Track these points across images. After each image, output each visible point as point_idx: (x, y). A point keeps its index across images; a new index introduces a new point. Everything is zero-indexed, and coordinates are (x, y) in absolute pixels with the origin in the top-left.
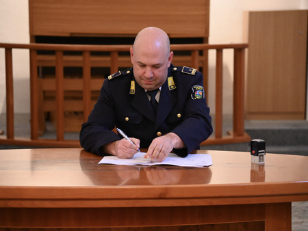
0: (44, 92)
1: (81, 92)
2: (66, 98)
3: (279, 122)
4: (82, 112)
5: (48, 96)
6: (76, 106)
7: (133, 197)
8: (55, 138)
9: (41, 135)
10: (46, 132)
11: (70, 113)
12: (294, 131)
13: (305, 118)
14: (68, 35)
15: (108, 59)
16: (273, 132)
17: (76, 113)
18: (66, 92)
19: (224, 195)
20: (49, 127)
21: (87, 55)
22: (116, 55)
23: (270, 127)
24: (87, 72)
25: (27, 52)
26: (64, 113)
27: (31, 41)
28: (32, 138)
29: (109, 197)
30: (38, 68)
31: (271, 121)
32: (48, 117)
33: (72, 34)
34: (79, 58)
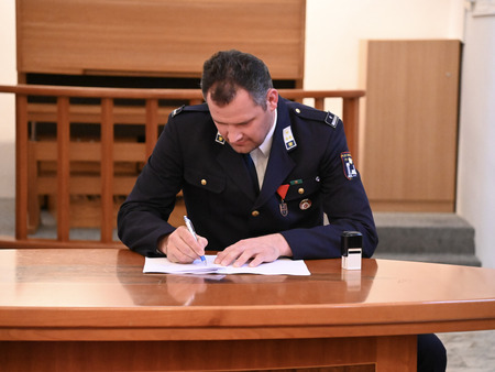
0: (39, 163)
1: (97, 164)
2: (74, 174)
3: (414, 215)
4: (99, 196)
5: (44, 170)
6: (89, 186)
7: (169, 324)
8: (55, 237)
9: (32, 233)
10: (40, 227)
11: (81, 196)
12: (436, 231)
13: (454, 210)
14: (79, 72)
15: (142, 111)
16: (404, 231)
17: (90, 197)
18: (73, 163)
19: (312, 322)
20: (47, 220)
21: (108, 104)
22: (154, 105)
23: (399, 224)
24: (108, 132)
25: (11, 97)
26: (71, 197)
27: (19, 82)
28: (18, 236)
29: (131, 324)
30: (29, 124)
31: (400, 215)
32: (46, 204)
33: (85, 70)
34: (96, 110)
